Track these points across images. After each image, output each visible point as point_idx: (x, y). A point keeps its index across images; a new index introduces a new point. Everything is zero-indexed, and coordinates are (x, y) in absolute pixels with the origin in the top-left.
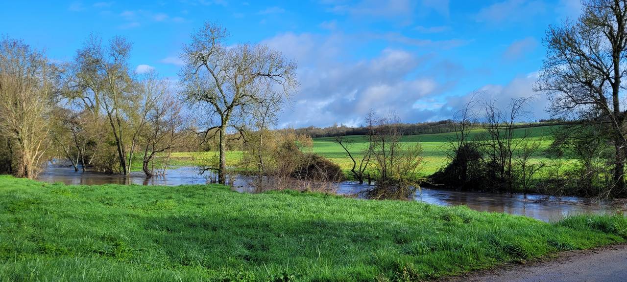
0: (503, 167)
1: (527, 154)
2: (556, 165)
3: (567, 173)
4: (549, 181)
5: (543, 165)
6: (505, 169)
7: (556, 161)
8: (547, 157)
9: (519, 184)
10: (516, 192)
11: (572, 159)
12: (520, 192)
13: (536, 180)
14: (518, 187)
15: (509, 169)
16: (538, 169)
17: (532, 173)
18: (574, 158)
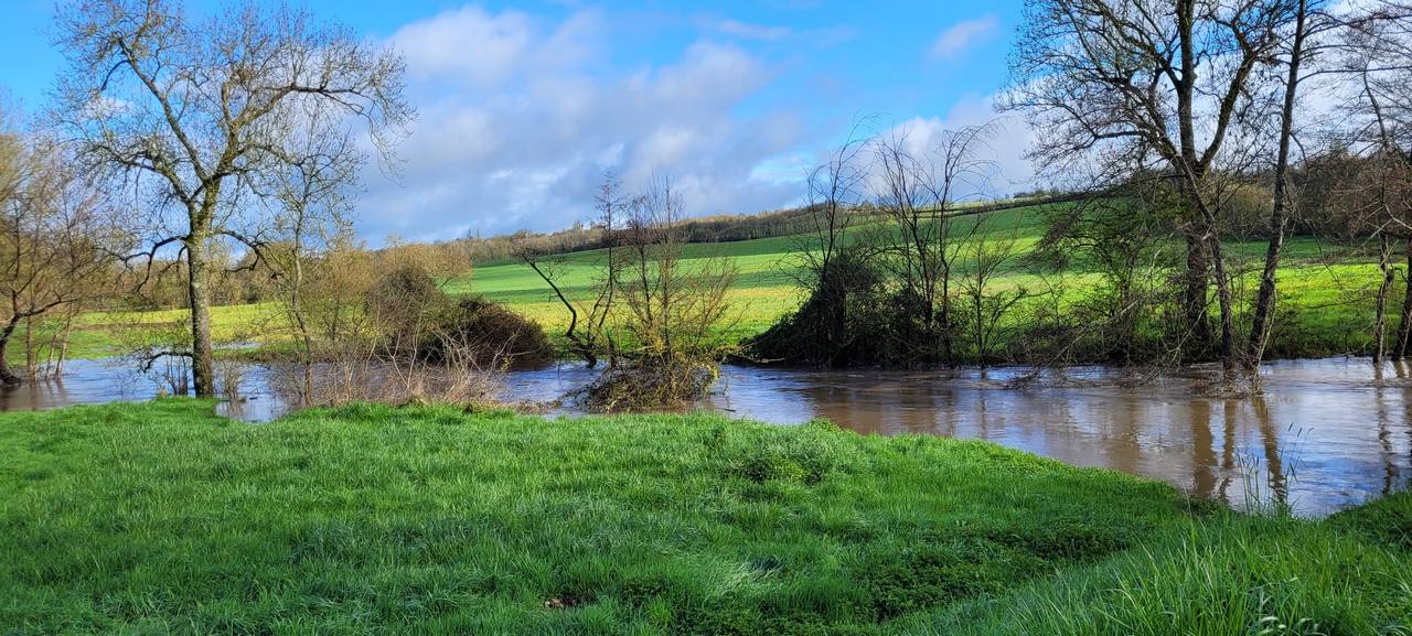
0: (930, 304)
1: (985, 267)
2: (1051, 291)
3: (1080, 310)
4: (1036, 332)
5: (1023, 293)
6: (935, 306)
7: (1053, 280)
8: (1031, 273)
9: (969, 343)
10: (963, 363)
11: (1088, 272)
12: (972, 362)
13: (1006, 330)
14: (967, 350)
15: (945, 307)
16: (1010, 304)
17: (997, 313)
18: (1093, 271)
